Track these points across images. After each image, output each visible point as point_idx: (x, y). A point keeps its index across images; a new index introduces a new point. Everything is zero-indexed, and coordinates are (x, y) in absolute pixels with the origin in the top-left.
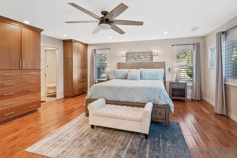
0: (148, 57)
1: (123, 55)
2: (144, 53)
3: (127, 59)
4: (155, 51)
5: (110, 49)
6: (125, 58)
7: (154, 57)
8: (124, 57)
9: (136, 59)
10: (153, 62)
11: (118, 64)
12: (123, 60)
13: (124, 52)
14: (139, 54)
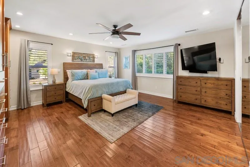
0: (92, 58)
1: (69, 55)
2: (89, 55)
3: (73, 59)
4: (97, 54)
5: (52, 44)
6: (71, 58)
7: (96, 59)
8: (70, 56)
9: (82, 60)
10: (95, 63)
11: (64, 64)
12: (69, 60)
13: (70, 51)
14: (84, 55)
